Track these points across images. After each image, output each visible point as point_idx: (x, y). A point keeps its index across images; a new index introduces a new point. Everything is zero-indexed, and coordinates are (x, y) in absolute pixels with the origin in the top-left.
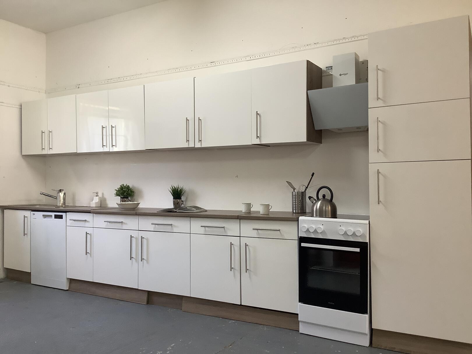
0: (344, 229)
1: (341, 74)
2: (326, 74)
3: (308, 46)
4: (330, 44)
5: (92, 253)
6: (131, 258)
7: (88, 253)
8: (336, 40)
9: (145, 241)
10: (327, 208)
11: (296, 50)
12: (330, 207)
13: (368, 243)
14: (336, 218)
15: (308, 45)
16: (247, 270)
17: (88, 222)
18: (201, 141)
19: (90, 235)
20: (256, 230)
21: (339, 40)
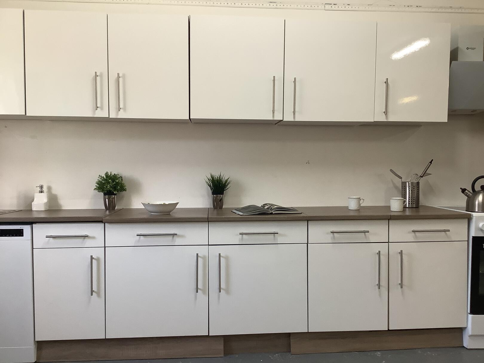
1: (467, 48)
3: (408, 8)
4: (434, 10)
5: (102, 290)
6: (198, 289)
7: (94, 291)
8: (441, 7)
15: (408, 6)
17: (93, 238)
18: (294, 112)
19: (98, 259)
21: (445, 8)
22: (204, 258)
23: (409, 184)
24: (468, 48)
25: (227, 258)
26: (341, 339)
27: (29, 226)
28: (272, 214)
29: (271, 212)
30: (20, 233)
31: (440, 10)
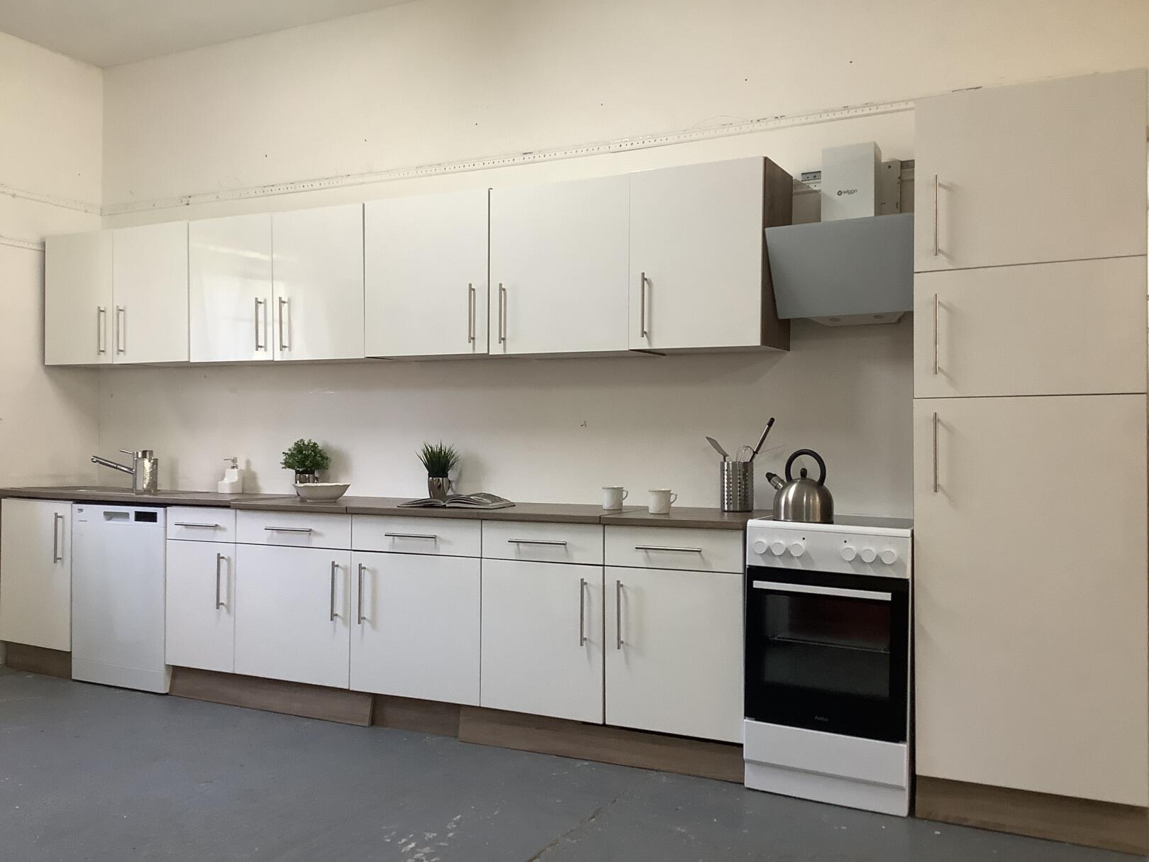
0: (853, 547)
1: (840, 191)
2: (803, 190)
3: (759, 123)
4: (811, 119)
5: (232, 604)
6: (333, 616)
7: (222, 604)
8: (827, 112)
9: (367, 577)
10: (811, 501)
11: (732, 130)
12: (817, 498)
13: (910, 581)
14: (832, 523)
15: (758, 121)
16: (620, 643)
17: (223, 529)
18: (504, 339)
19: (228, 560)
20: (643, 550)
21: (833, 111)
22: (345, 569)
23: (728, 464)
24: (840, 193)
25: (374, 573)
26: (537, 728)
27: (162, 509)
28: (444, 507)
29: (443, 504)
30: (152, 517)
31: (825, 117)
